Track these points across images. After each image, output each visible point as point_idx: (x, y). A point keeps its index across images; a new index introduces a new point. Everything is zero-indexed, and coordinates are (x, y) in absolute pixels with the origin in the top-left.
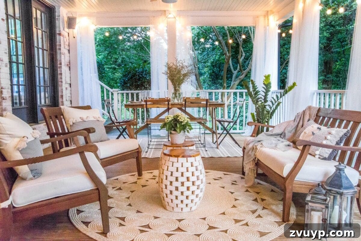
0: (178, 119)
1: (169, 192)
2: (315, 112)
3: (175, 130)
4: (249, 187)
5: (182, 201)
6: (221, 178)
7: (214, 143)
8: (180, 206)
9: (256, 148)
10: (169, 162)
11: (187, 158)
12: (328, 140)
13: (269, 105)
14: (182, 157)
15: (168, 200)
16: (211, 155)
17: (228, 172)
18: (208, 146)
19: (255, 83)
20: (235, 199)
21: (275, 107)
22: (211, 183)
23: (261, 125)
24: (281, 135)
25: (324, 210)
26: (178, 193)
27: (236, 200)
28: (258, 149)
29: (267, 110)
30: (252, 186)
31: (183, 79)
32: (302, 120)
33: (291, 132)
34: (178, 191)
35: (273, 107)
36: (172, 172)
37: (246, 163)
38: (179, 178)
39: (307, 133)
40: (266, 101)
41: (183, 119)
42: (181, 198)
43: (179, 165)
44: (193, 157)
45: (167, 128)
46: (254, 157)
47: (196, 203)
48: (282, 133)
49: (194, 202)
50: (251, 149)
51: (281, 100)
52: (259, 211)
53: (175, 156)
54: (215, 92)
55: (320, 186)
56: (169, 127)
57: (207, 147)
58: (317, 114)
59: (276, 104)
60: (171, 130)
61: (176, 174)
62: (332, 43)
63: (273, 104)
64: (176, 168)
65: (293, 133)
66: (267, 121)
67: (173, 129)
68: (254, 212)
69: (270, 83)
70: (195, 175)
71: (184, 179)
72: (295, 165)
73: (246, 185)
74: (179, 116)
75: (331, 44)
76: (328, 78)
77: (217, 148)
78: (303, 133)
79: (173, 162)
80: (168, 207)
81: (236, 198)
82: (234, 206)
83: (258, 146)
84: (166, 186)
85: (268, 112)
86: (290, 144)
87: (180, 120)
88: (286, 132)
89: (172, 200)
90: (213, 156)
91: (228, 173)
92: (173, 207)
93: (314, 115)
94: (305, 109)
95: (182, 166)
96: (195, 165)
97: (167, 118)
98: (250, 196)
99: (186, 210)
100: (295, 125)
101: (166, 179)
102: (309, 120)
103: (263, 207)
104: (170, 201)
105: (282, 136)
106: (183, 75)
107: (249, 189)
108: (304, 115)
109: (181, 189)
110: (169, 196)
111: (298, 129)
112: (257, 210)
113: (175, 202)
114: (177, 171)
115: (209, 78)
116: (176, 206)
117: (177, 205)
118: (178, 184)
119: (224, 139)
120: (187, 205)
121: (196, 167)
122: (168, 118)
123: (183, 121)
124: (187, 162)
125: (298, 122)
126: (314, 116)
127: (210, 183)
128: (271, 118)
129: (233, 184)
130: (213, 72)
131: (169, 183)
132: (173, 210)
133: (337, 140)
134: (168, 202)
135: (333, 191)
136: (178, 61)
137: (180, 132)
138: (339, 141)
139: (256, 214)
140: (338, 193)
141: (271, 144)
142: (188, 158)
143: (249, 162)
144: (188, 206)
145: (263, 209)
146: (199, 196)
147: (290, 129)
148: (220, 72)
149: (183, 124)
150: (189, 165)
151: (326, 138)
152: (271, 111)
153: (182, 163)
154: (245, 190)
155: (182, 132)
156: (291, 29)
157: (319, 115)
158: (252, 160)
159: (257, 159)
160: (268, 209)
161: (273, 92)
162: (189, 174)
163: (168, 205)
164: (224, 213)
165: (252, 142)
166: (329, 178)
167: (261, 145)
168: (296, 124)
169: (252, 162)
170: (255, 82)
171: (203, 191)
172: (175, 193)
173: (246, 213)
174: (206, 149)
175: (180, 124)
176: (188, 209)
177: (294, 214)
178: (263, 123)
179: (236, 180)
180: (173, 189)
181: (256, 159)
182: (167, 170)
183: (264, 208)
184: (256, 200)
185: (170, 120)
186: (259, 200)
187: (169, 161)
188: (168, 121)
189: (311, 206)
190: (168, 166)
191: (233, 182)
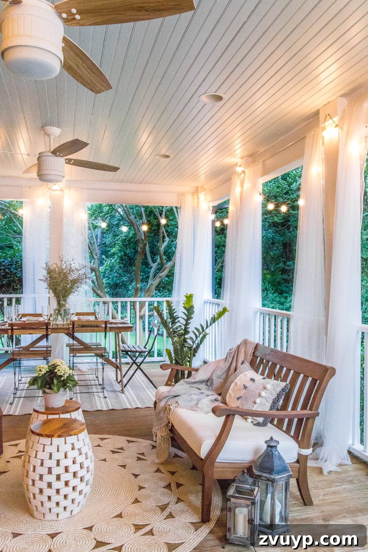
0: (56, 371)
1: (37, 491)
2: (251, 350)
3: (50, 388)
4: (162, 464)
5: (58, 504)
6: (122, 449)
7: (118, 383)
8: (55, 510)
9: (170, 409)
10: (39, 445)
11: (65, 438)
12: (262, 398)
13: (191, 338)
14: (57, 437)
15: (35, 503)
16: (112, 407)
17: (134, 436)
18: (109, 389)
19: (172, 305)
20: (139, 486)
21: (200, 340)
22: (107, 459)
23: (179, 368)
24: (207, 381)
25: (250, 507)
26: (51, 492)
27: (141, 488)
28: (172, 410)
29: (189, 346)
30: (166, 461)
31: (72, 288)
32: (235, 360)
33: (220, 378)
34: (51, 489)
35: (197, 341)
36: (42, 460)
37: (156, 429)
38: (53, 469)
39: (238, 384)
40: (186, 332)
41: (63, 372)
42: (55, 498)
43: (53, 449)
44: (75, 435)
45: (39, 385)
46: (168, 421)
47: (79, 503)
48: (209, 379)
49: (76, 502)
50: (163, 408)
51: (207, 331)
52: (170, 507)
53: (48, 436)
54: (122, 302)
55: (245, 475)
56: (42, 383)
57: (107, 390)
58: (254, 353)
59: (201, 336)
60: (45, 387)
61: (49, 463)
62: (291, 220)
63: (197, 337)
64: (48, 454)
65: (224, 378)
66: (189, 360)
67: (48, 386)
68: (163, 508)
69: (192, 307)
70: (77, 463)
71: (60, 470)
72: (216, 441)
73: (157, 461)
74: (58, 365)
75: (289, 221)
76: (288, 266)
77: (122, 391)
78: (234, 384)
79: (44, 445)
80: (35, 513)
81: (142, 485)
82: (137, 501)
83: (172, 405)
84: (33, 481)
85: (190, 348)
86: (217, 398)
87: (59, 374)
88: (214, 377)
89: (42, 503)
90: (114, 408)
91: (134, 439)
92: (44, 514)
93: (251, 353)
94: (239, 344)
95: (58, 451)
96: (77, 446)
97: (38, 370)
98: (161, 479)
99: (64, 515)
100: (227, 368)
101: (34, 471)
102: (243, 363)
103: (178, 498)
104: (40, 503)
105: (209, 384)
106: (71, 281)
107: (162, 468)
108: (238, 352)
109: (56, 485)
110: (38, 496)
111: (230, 373)
112: (168, 504)
113: (48, 505)
114: (50, 458)
115: (119, 263)
116: (48, 511)
117: (50, 509)
118: (51, 478)
119: (135, 374)
120: (65, 508)
121: (79, 450)
122: (40, 370)
123: (62, 374)
124: (65, 443)
125: (230, 363)
126: (250, 356)
127: (105, 460)
128: (194, 356)
129: (139, 459)
130: (125, 254)
131: (37, 478)
132: (44, 517)
133: (273, 398)
134: (36, 506)
135: (262, 477)
136: (64, 261)
137: (59, 390)
138: (275, 398)
139: (166, 513)
140: (268, 480)
141: (190, 401)
142: (67, 438)
143: (161, 428)
144: (67, 509)
145: (177, 503)
146: (84, 493)
147: (219, 373)
148: (135, 254)
149: (62, 379)
150: (68, 447)
151: (260, 395)
152: (195, 346)
153: (58, 446)
154: (155, 469)
155: (62, 390)
156: (227, 217)
157: (256, 355)
158: (165, 425)
159: (170, 425)
160: (183, 501)
161: (205, 302)
162: (68, 462)
163: (37, 510)
164: (120, 516)
165: (165, 398)
166: (259, 457)
167: (176, 405)
168: (228, 366)
169: (164, 429)
170: (172, 303)
171: (90, 483)
172: (47, 492)
173: (152, 512)
174: (106, 395)
175: (57, 379)
176: (67, 514)
177: (218, 508)
178: (182, 365)
179: (144, 451)
180: (44, 485)
181: (169, 423)
182: (36, 457)
183: (179, 500)
184: (168, 486)
185: (43, 373)
186: (173, 486)
187: (38, 443)
188: (40, 375)
189: (233, 503)
190: (37, 451)
191: (140, 456)
